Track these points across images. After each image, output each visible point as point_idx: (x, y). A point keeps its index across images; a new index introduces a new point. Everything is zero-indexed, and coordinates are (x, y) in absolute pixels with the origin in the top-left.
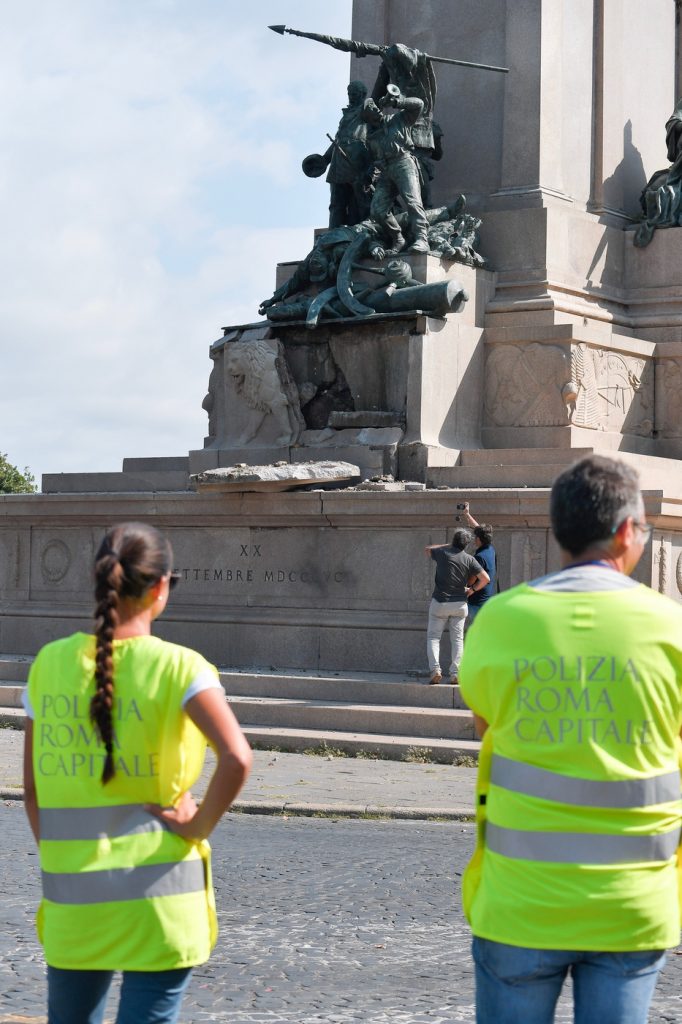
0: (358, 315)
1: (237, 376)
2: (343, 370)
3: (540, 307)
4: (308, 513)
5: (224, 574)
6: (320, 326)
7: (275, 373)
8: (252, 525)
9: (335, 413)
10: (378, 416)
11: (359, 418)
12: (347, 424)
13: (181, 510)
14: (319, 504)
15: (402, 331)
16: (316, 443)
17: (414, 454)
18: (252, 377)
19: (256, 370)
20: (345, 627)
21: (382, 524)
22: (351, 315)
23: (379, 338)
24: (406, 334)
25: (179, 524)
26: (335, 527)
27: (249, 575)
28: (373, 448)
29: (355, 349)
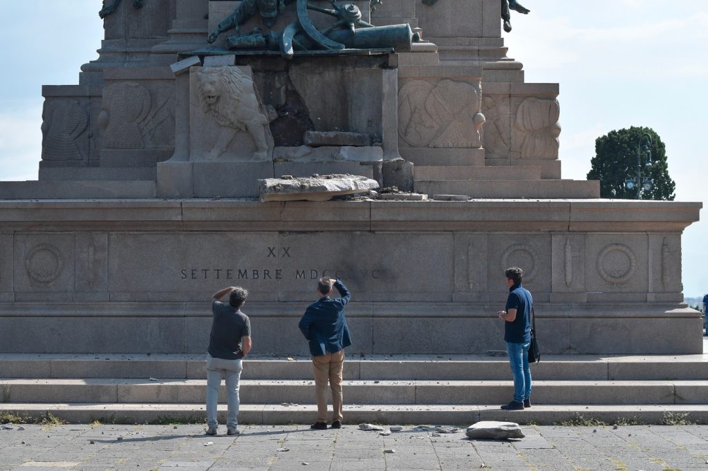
0: (331, 49)
1: (213, 97)
2: (302, 95)
3: (424, 49)
4: (355, 219)
5: (250, 273)
6: (294, 56)
7: (253, 96)
8: (280, 229)
9: (311, 132)
10: (351, 136)
11: (336, 137)
12: (326, 142)
13: (213, 216)
14: (367, 212)
15: (370, 66)
16: (294, 158)
17: (399, 169)
18: (230, 98)
19: (234, 93)
20: (398, 316)
21: (424, 229)
22: (326, 49)
23: (342, 70)
24: (375, 67)
25: (200, 229)
26: (374, 232)
27: (277, 274)
28: (362, 164)
29: (316, 78)
